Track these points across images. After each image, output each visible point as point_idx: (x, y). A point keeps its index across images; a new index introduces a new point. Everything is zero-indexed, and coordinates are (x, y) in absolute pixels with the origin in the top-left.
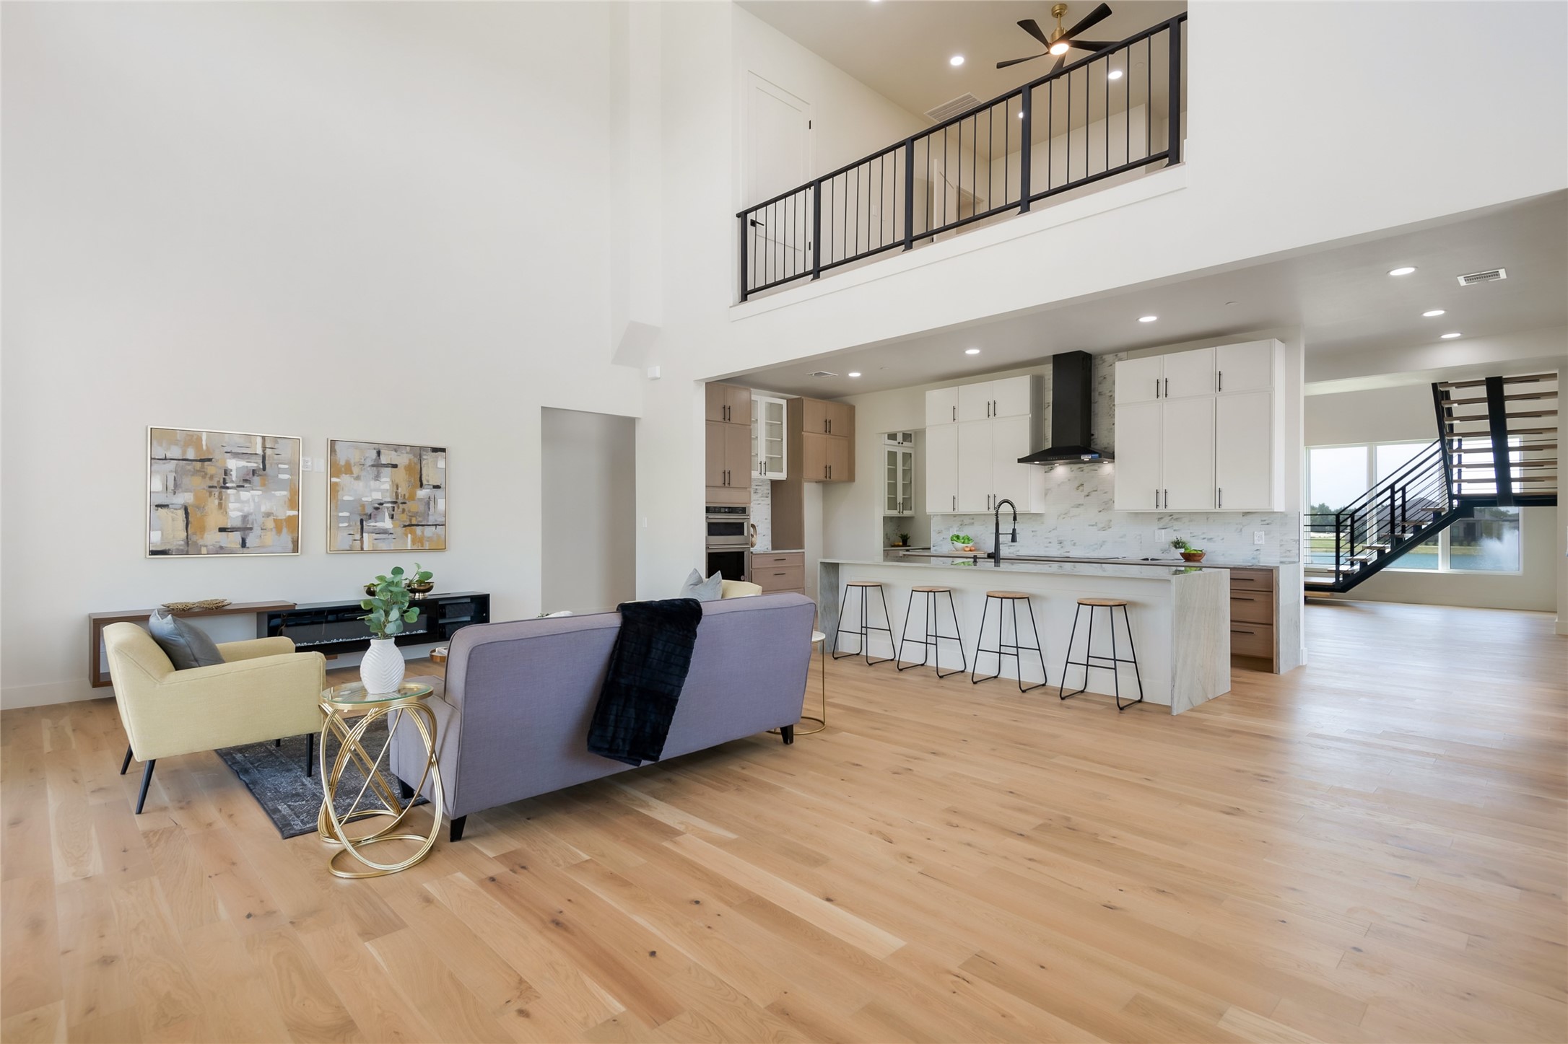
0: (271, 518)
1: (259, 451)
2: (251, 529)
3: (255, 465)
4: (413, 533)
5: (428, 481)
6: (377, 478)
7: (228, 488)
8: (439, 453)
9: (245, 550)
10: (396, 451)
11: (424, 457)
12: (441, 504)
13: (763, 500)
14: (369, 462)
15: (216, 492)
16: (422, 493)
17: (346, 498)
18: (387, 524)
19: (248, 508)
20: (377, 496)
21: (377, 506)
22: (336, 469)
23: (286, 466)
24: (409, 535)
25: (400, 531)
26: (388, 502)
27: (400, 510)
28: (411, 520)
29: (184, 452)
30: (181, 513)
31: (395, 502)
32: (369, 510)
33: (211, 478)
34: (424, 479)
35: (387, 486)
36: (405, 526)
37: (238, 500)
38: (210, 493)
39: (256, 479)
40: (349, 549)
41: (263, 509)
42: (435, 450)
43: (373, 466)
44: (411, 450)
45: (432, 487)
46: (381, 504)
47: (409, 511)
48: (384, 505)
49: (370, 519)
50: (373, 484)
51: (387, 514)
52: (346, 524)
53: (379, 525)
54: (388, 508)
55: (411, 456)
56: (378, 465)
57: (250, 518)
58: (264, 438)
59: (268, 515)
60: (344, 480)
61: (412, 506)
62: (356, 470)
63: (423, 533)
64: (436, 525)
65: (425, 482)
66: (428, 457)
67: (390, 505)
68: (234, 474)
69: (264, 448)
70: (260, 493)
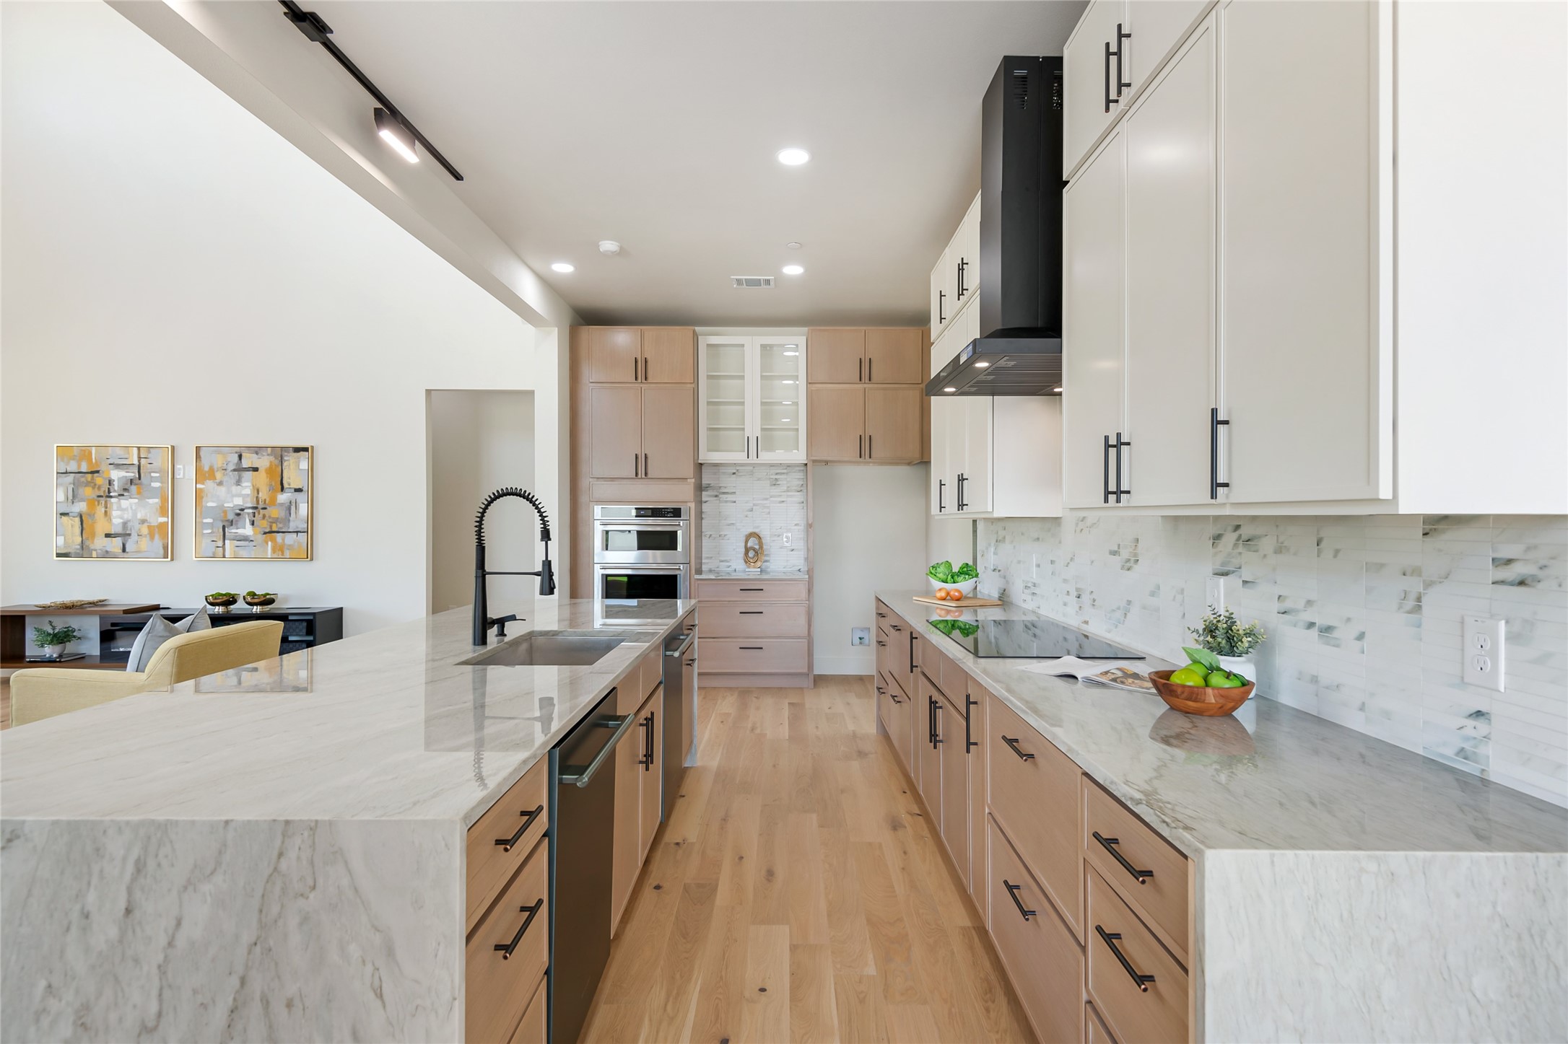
0: (146, 524)
1: (136, 462)
2: (129, 535)
3: (133, 475)
4: (274, 541)
5: (289, 484)
6: (238, 483)
7: (111, 497)
8: (301, 453)
9: (125, 555)
10: (257, 453)
11: (286, 458)
12: (303, 509)
13: (788, 496)
14: (231, 467)
15: (102, 500)
16: (283, 498)
17: (210, 504)
18: (248, 530)
19: (128, 516)
20: (238, 501)
21: (238, 511)
22: (203, 475)
23: (157, 475)
24: (270, 543)
25: (261, 537)
26: (249, 508)
27: (261, 516)
28: (271, 527)
29: (79, 466)
30: (77, 520)
31: (255, 508)
32: (231, 516)
33: (99, 488)
34: (285, 482)
35: (248, 491)
36: (265, 533)
37: (120, 508)
38: (99, 502)
39: (133, 488)
40: (212, 556)
41: (139, 516)
42: (297, 450)
43: (234, 470)
44: (272, 451)
45: (293, 490)
46: (242, 510)
47: (270, 517)
48: (246, 511)
49: (232, 525)
50: (235, 489)
51: (247, 521)
52: (210, 531)
53: (240, 531)
54: (248, 514)
55: (272, 458)
56: (239, 469)
57: (129, 524)
58: (139, 448)
59: (143, 521)
60: (209, 486)
61: (274, 512)
62: (219, 475)
63: (283, 540)
64: (297, 532)
65: (286, 485)
66: (290, 459)
67: (251, 511)
68: (116, 483)
69: (140, 458)
70: (136, 500)
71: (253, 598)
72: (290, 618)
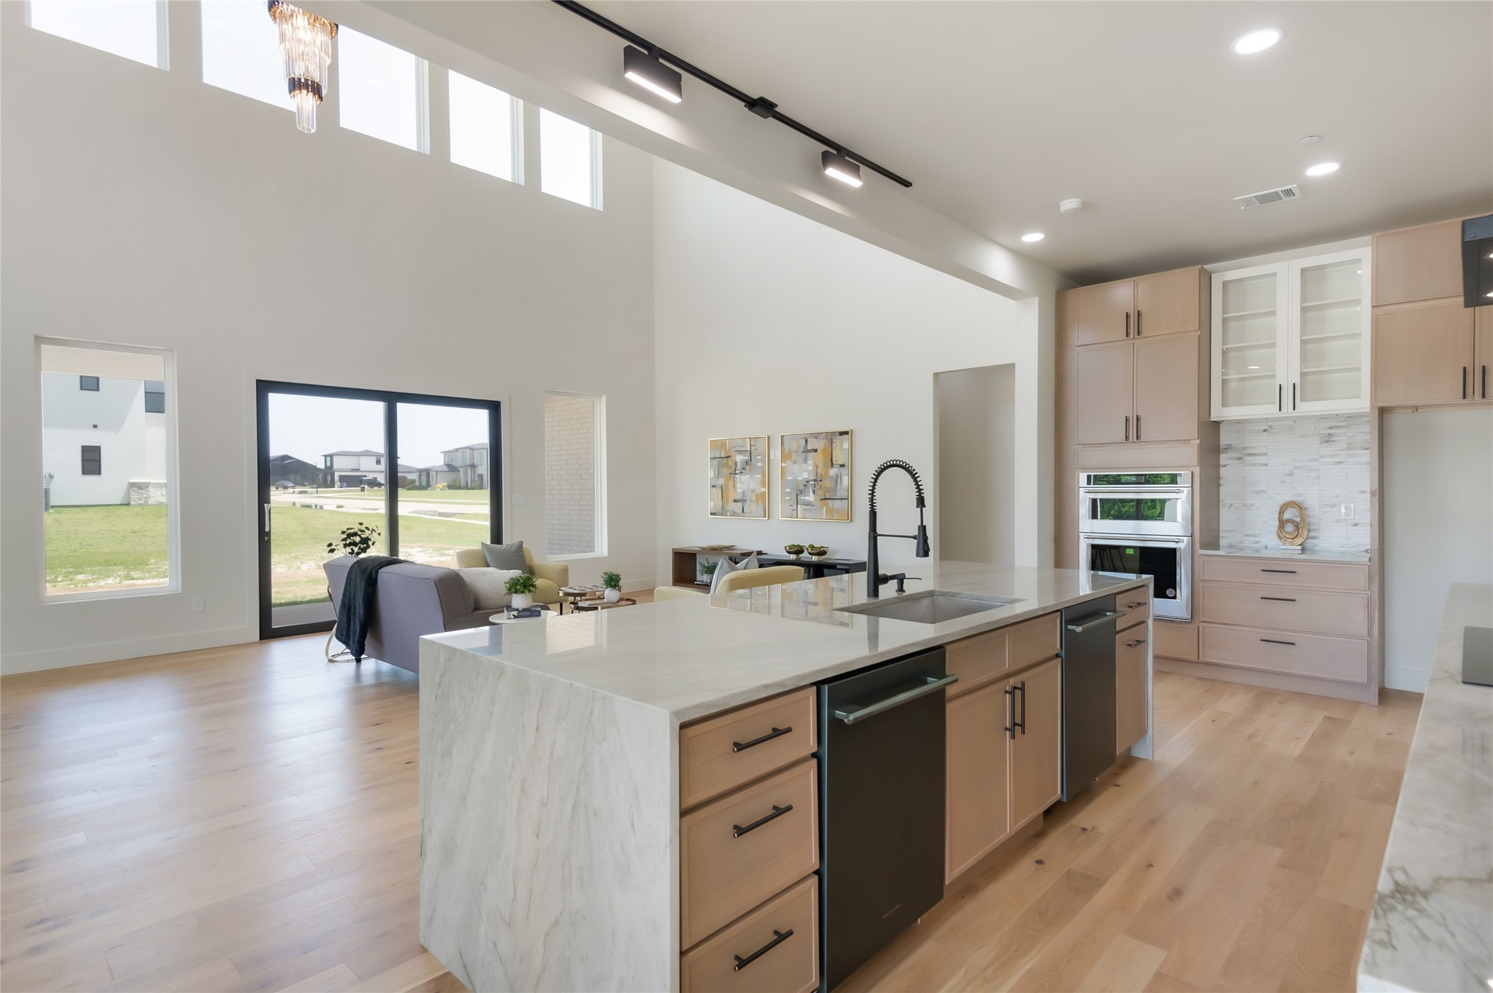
0: (754, 493)
1: (749, 449)
2: (746, 500)
3: (747, 458)
4: (827, 506)
5: (836, 461)
6: (805, 461)
7: (736, 474)
8: (844, 436)
9: (744, 515)
10: (816, 438)
11: (834, 441)
12: (846, 481)
13: (1348, 456)
14: (801, 449)
15: (732, 476)
16: (833, 472)
17: (789, 478)
18: (811, 498)
19: (745, 487)
20: (805, 475)
21: (805, 483)
22: (785, 456)
23: (760, 457)
24: (824, 508)
25: (819, 503)
26: (812, 480)
27: (819, 486)
28: (825, 495)
29: (721, 453)
30: (720, 490)
31: (815, 480)
32: (801, 487)
33: (730, 468)
34: (833, 459)
35: (811, 468)
36: (822, 500)
37: (741, 482)
38: (730, 477)
39: (748, 467)
40: (790, 516)
41: (751, 487)
42: (842, 433)
43: (803, 452)
44: (826, 436)
45: (839, 466)
46: (808, 482)
47: (825, 487)
48: (810, 483)
49: (801, 493)
50: (803, 466)
51: (811, 490)
52: (789, 498)
53: (806, 498)
54: (811, 485)
55: (825, 441)
56: (806, 451)
57: (746, 493)
58: (750, 438)
59: (753, 491)
60: (788, 464)
61: (827, 484)
62: (794, 456)
63: (833, 505)
64: (841, 499)
65: (834, 462)
66: (838, 440)
67: (813, 483)
68: (738, 464)
69: (751, 446)
70: (749, 476)
71: (812, 550)
72: (838, 567)
